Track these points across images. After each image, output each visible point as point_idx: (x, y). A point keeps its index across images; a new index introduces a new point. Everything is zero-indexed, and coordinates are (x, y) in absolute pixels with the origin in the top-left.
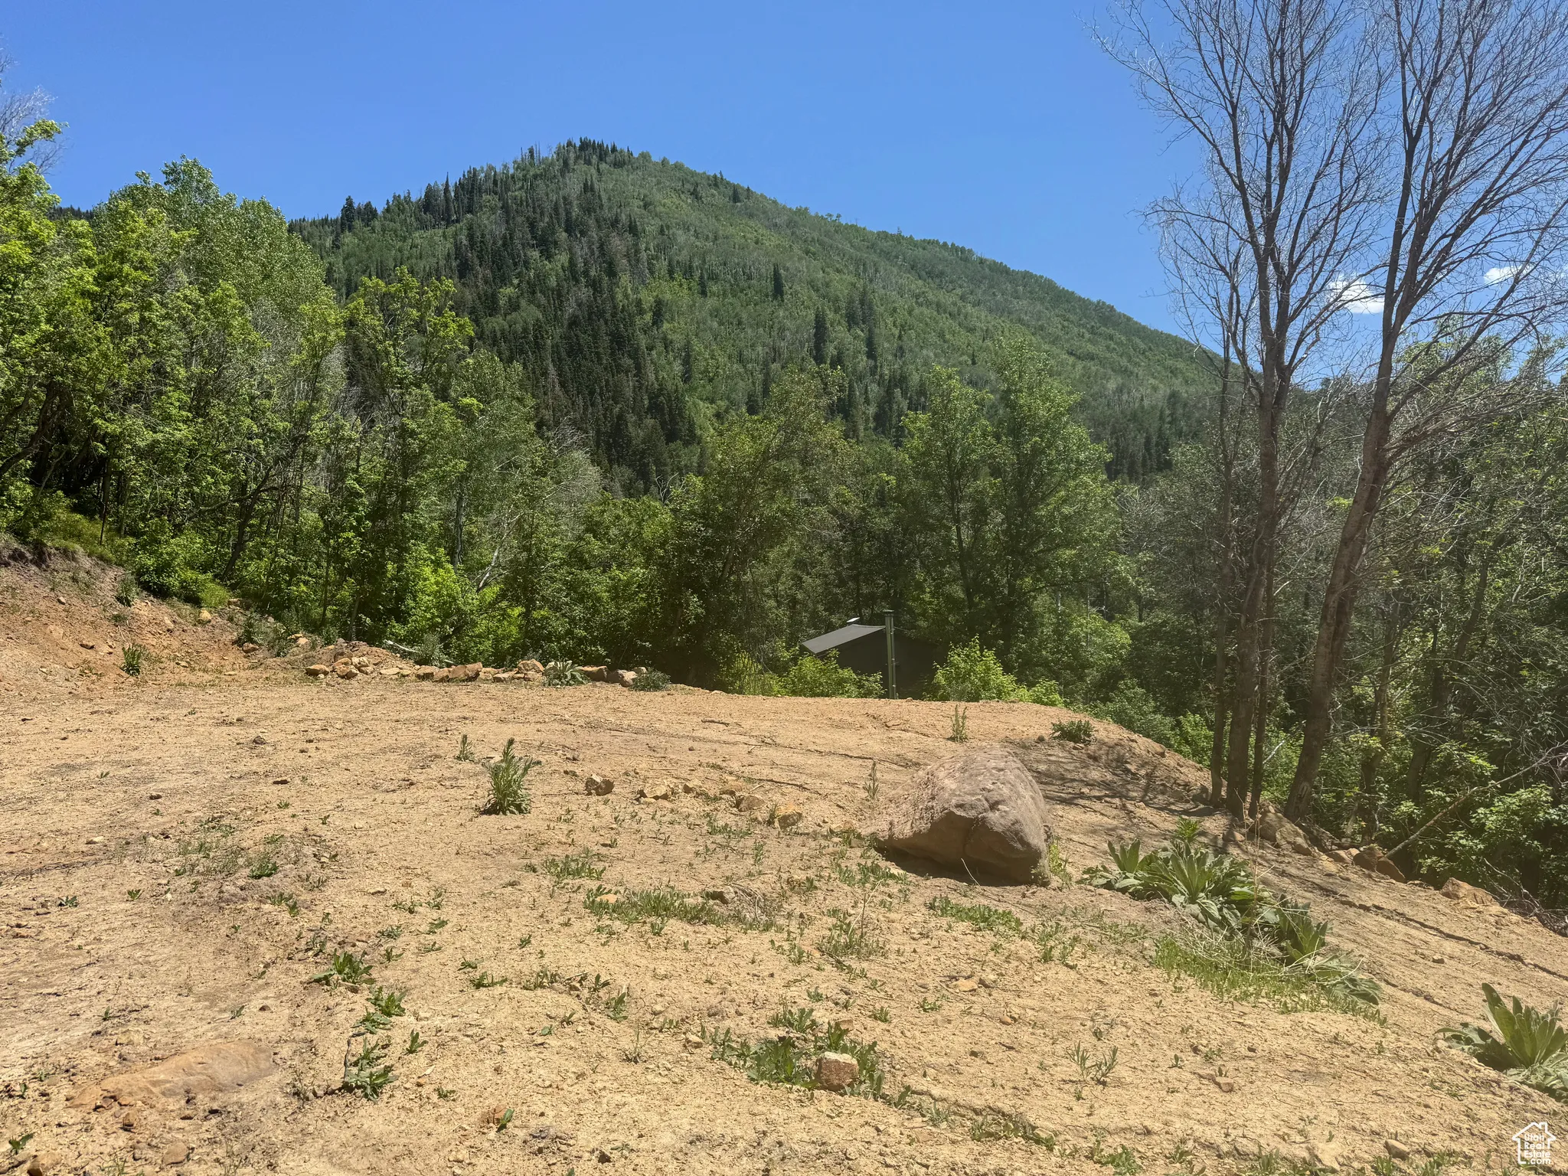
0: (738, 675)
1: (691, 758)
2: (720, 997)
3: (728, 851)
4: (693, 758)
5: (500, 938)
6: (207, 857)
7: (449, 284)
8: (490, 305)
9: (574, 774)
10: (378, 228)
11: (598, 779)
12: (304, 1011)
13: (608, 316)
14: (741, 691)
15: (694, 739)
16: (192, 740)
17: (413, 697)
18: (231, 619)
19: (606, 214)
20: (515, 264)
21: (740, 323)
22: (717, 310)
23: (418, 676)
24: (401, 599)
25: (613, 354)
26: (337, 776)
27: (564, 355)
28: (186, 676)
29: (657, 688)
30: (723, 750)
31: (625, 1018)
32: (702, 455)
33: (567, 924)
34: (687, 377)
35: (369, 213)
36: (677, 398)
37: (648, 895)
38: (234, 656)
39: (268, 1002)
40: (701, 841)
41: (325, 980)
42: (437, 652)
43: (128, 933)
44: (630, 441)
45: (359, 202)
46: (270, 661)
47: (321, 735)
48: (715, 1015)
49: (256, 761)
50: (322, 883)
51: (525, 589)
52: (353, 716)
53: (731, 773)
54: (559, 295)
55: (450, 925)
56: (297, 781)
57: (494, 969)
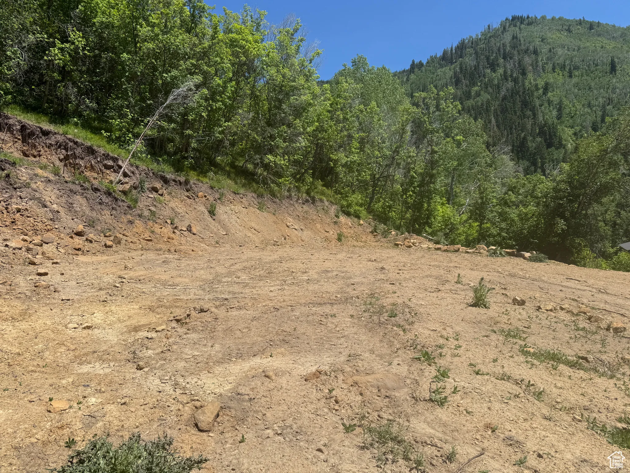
0: (584, 258)
1: (561, 294)
2: (589, 403)
3: (586, 339)
4: (562, 295)
5: (484, 357)
6: (373, 307)
7: (452, 89)
8: (468, 96)
9: (506, 295)
10: (424, 71)
11: (519, 299)
12: (412, 369)
13: (521, 93)
14: (584, 266)
15: (562, 286)
16: (361, 266)
17: (435, 256)
18: (369, 224)
19: (523, 47)
20: (479, 77)
21: (590, 88)
22: (578, 84)
23: (435, 249)
24: (428, 218)
25: (522, 110)
26: (411, 284)
27: (499, 113)
28: (356, 243)
29: (541, 261)
30: (579, 293)
31: (543, 401)
32: (565, 153)
33: (512, 357)
34: (559, 117)
35: (421, 64)
36: (553, 127)
37: (549, 352)
38: (370, 237)
39: (400, 362)
40: (572, 332)
41: (419, 359)
42: (442, 240)
43: (352, 329)
44: (528, 149)
45: (417, 61)
46: (382, 239)
47: (403, 268)
48: (587, 410)
49: (383, 275)
50: (413, 323)
51: (480, 215)
52: (413, 262)
53: (582, 304)
54: (498, 87)
55: (463, 348)
56: (398, 284)
57: (484, 369)
